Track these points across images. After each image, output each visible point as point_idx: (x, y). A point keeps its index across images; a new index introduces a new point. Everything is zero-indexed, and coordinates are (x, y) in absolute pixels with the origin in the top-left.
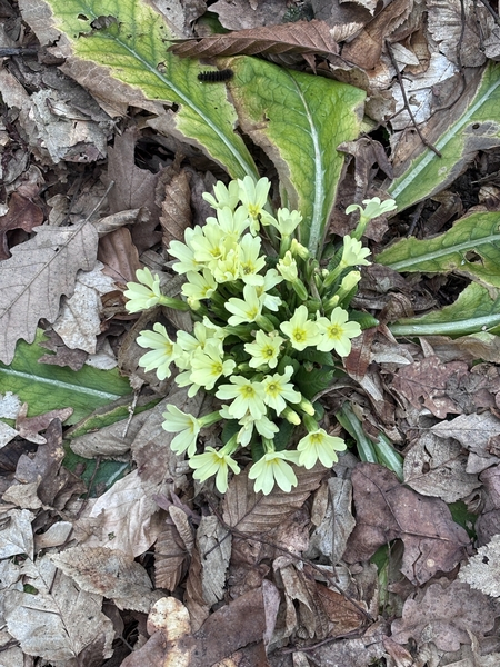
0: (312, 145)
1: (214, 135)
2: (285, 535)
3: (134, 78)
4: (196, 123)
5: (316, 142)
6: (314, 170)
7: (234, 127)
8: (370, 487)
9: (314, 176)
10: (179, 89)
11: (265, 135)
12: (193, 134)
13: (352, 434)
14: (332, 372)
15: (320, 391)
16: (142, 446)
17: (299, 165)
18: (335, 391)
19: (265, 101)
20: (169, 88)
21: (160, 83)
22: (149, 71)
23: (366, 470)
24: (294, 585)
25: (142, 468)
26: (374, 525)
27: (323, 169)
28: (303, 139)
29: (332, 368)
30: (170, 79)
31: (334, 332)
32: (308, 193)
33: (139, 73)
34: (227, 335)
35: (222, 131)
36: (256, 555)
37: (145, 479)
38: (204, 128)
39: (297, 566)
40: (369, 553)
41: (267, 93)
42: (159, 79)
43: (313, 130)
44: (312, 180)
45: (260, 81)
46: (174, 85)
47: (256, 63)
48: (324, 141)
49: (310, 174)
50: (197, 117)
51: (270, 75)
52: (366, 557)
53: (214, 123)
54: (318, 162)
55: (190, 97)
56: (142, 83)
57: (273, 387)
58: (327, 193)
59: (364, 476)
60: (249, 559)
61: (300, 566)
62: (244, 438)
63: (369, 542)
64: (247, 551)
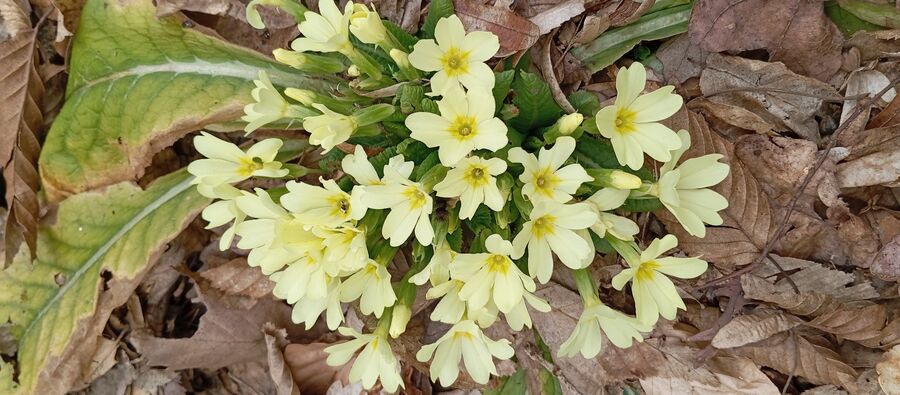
0: (156, 75)
1: (145, 222)
2: (784, 176)
3: (66, 324)
4: (128, 247)
5: (150, 69)
6: (193, 76)
7: (139, 189)
8: (727, 23)
9: (203, 76)
10: (85, 261)
11: (136, 151)
12: (142, 255)
13: (630, 48)
14: (523, 73)
15: (553, 95)
16: (603, 372)
17: (182, 100)
18: (556, 71)
19: (97, 141)
20: (82, 276)
21: (75, 288)
22: (61, 298)
23: (700, 27)
24: (877, 168)
25: (637, 373)
26: (789, 23)
27: (193, 60)
28: (144, 89)
29: (517, 72)
30: (73, 272)
31: (455, 63)
32: (229, 88)
33: (62, 313)
34: (446, 246)
35: (141, 209)
36: (807, 220)
37: (653, 372)
38: (135, 235)
39: (842, 157)
40: (832, 33)
41: (85, 136)
42: (71, 287)
43: (134, 71)
44: (208, 79)
45: (70, 144)
46: (80, 267)
47: (49, 147)
48: (152, 56)
49: (199, 82)
50: (119, 244)
51: (62, 129)
52: (839, 39)
53: (130, 219)
54: (182, 68)
55: (95, 249)
56: (72, 314)
57: (542, 182)
58: (232, 57)
59: (711, 31)
60: (812, 232)
61: (842, 152)
62: (627, 229)
63: (818, 32)
64: (798, 233)
